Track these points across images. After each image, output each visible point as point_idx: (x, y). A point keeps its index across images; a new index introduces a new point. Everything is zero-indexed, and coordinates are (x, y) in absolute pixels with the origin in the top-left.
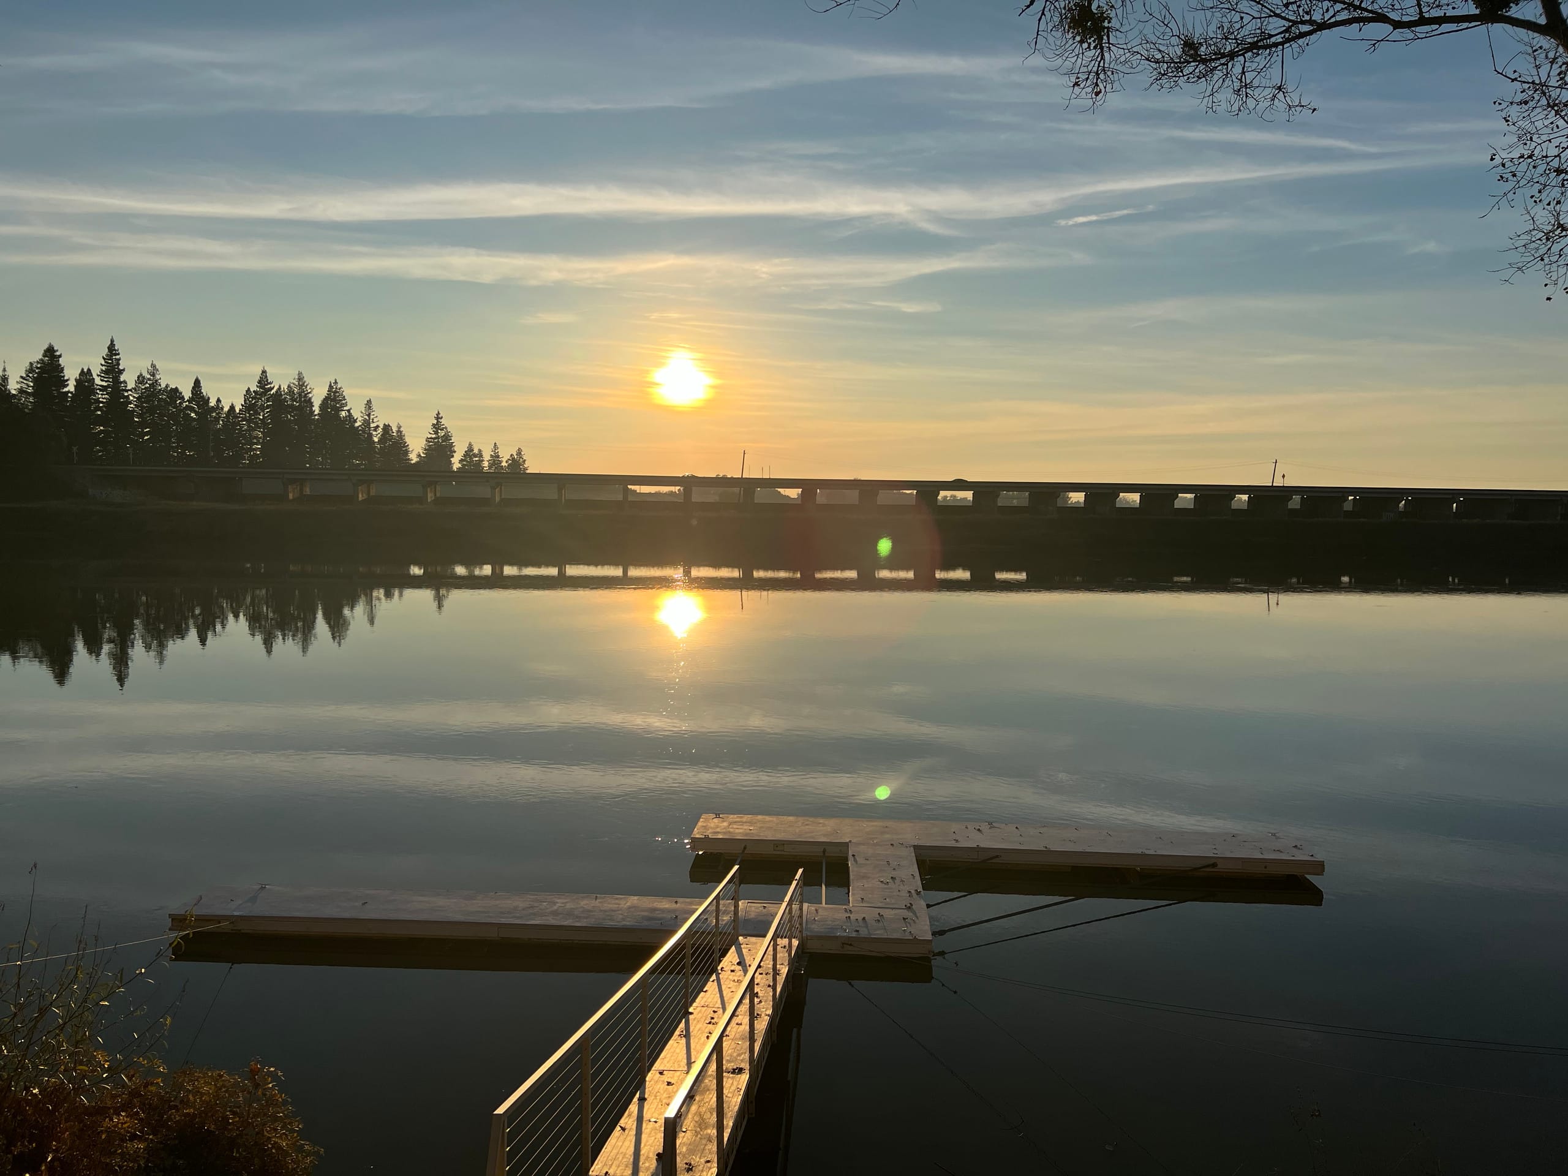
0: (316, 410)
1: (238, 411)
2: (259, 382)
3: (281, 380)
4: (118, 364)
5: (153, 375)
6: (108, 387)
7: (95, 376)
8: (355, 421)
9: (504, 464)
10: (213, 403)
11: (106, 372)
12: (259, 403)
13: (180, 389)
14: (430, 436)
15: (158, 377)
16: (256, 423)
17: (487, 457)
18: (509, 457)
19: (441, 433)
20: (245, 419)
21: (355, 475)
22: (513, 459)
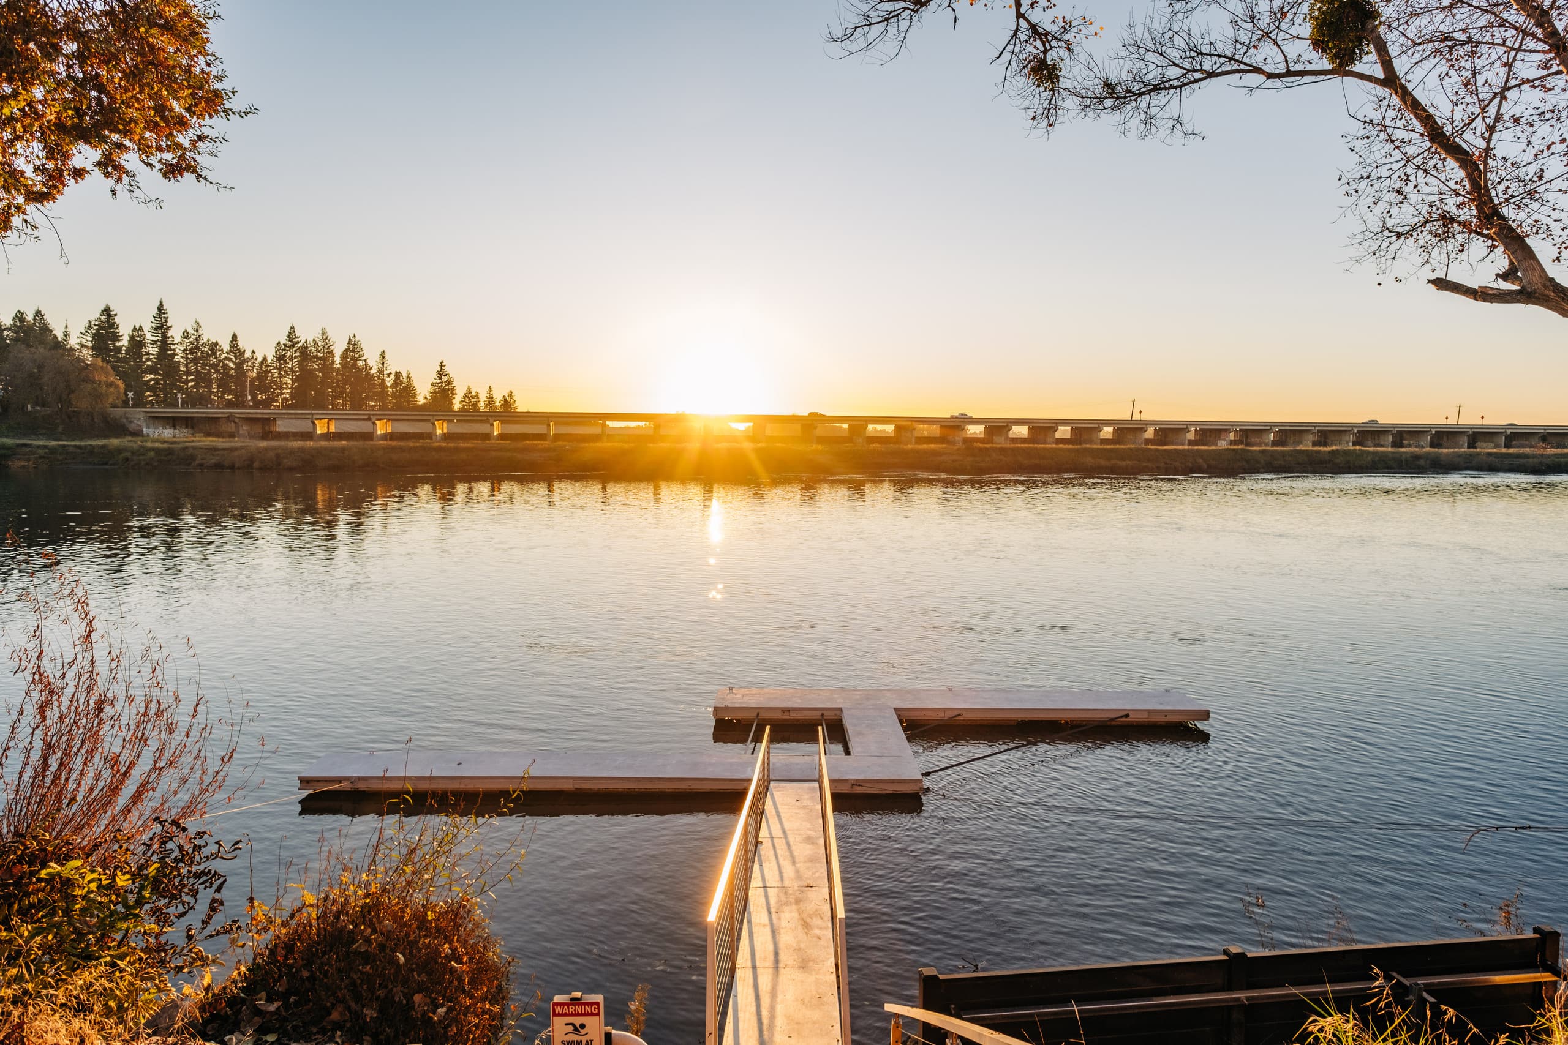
0: (338, 359)
1: (269, 361)
2: (289, 336)
3: (307, 335)
4: (166, 322)
5: (197, 331)
6: (158, 341)
7: (146, 332)
8: (371, 369)
9: (497, 404)
10: (248, 355)
11: (157, 328)
12: (288, 354)
13: (220, 343)
14: (435, 381)
15: (200, 332)
16: (286, 372)
17: (483, 398)
18: (501, 398)
19: (445, 379)
20: (275, 368)
21: (373, 415)
22: (505, 400)
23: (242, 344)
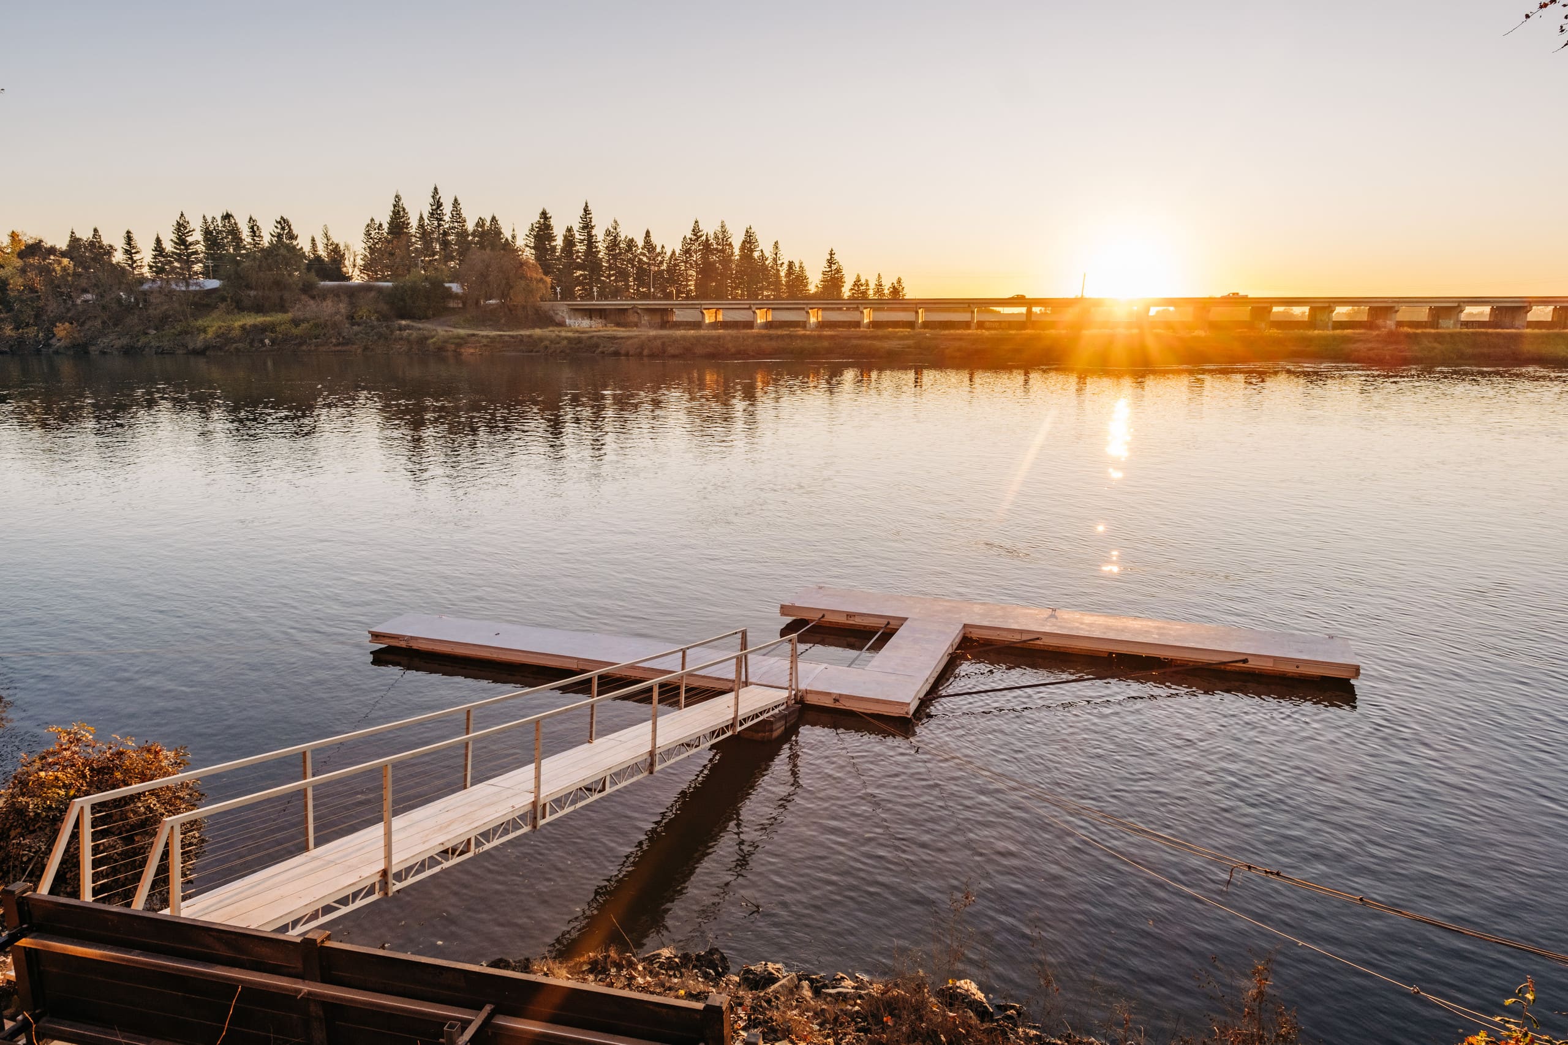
1: (677, 255)
2: (693, 231)
3: (709, 229)
4: (591, 221)
5: (616, 229)
6: (584, 240)
7: (575, 232)
8: (766, 259)
9: (886, 291)
10: (658, 250)
11: (584, 228)
12: (693, 248)
13: (635, 240)
14: (825, 270)
15: (618, 230)
16: (691, 264)
17: (872, 286)
18: (890, 285)
19: (834, 267)
20: (683, 261)
21: (754, 304)
22: (894, 287)
23: (656, 240)
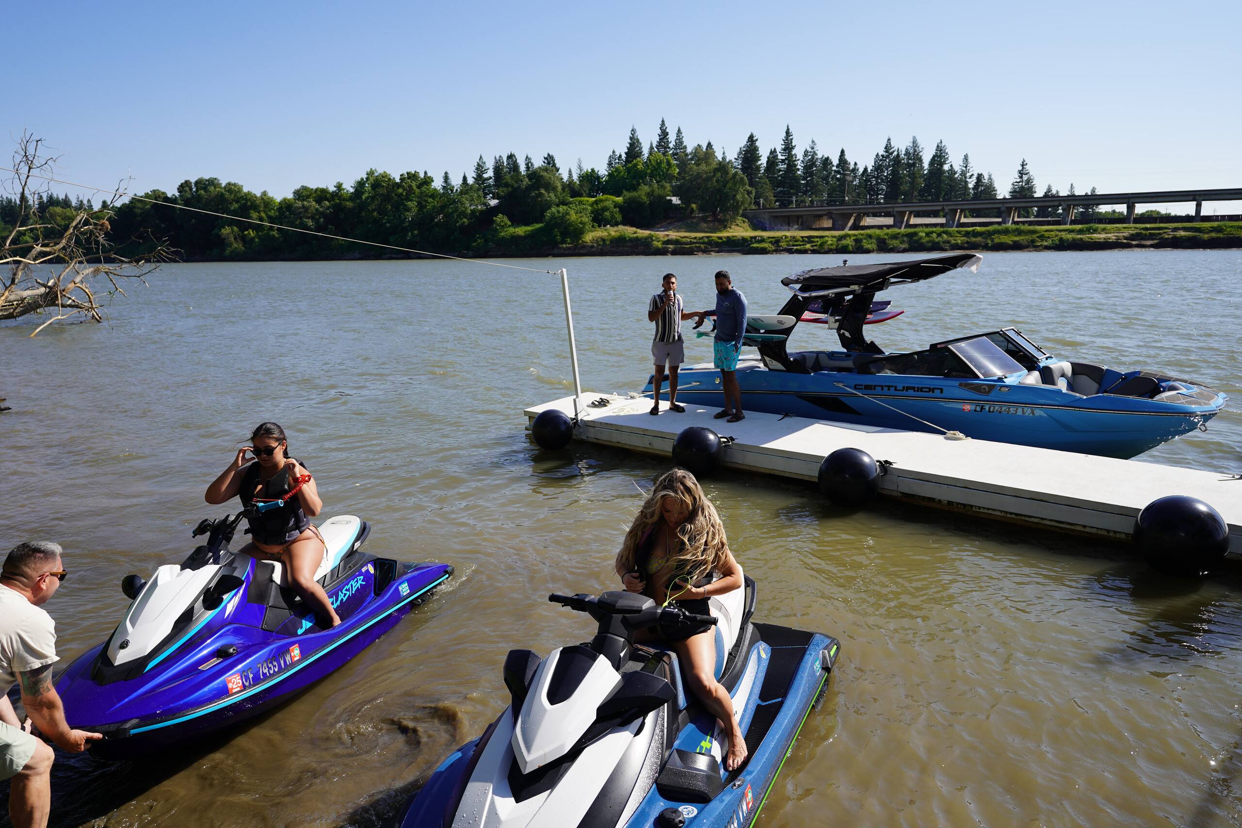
0: (926, 165)
1: (869, 171)
2: (886, 148)
4: (791, 142)
5: (813, 148)
6: (786, 159)
7: (778, 153)
8: (956, 173)
10: (852, 166)
11: (784, 150)
12: (885, 164)
13: (830, 158)
14: (1015, 181)
15: (816, 149)
20: (874, 177)
